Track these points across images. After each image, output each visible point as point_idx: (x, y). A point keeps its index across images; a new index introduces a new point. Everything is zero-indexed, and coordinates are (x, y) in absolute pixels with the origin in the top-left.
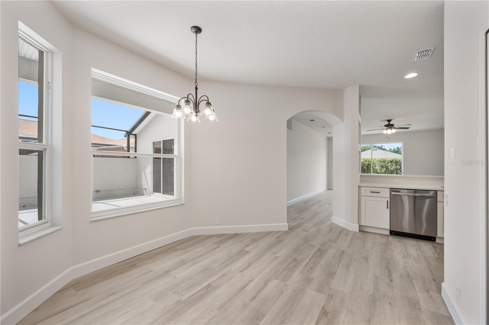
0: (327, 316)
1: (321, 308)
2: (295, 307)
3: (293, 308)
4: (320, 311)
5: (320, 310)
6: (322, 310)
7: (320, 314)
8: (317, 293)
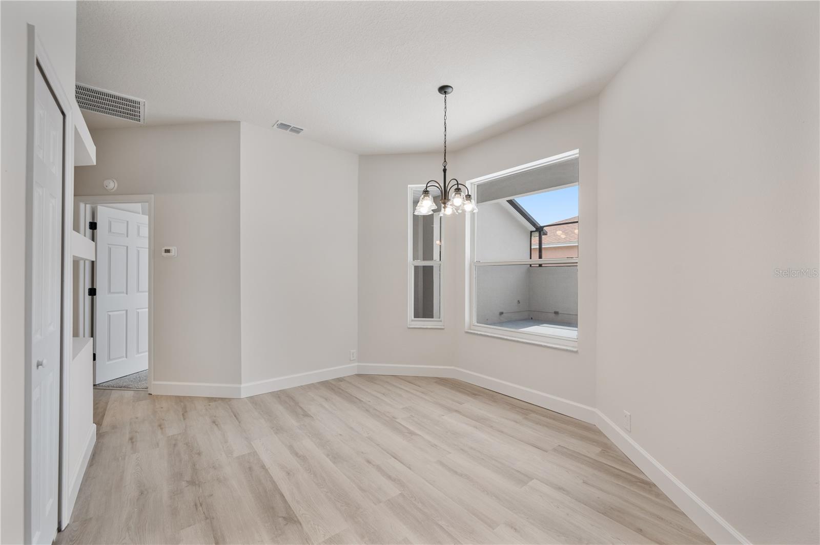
0: (284, 518)
1: (301, 520)
2: (327, 492)
3: (325, 490)
4: (297, 515)
5: (299, 518)
6: (296, 519)
7: (294, 513)
8: (333, 535)
